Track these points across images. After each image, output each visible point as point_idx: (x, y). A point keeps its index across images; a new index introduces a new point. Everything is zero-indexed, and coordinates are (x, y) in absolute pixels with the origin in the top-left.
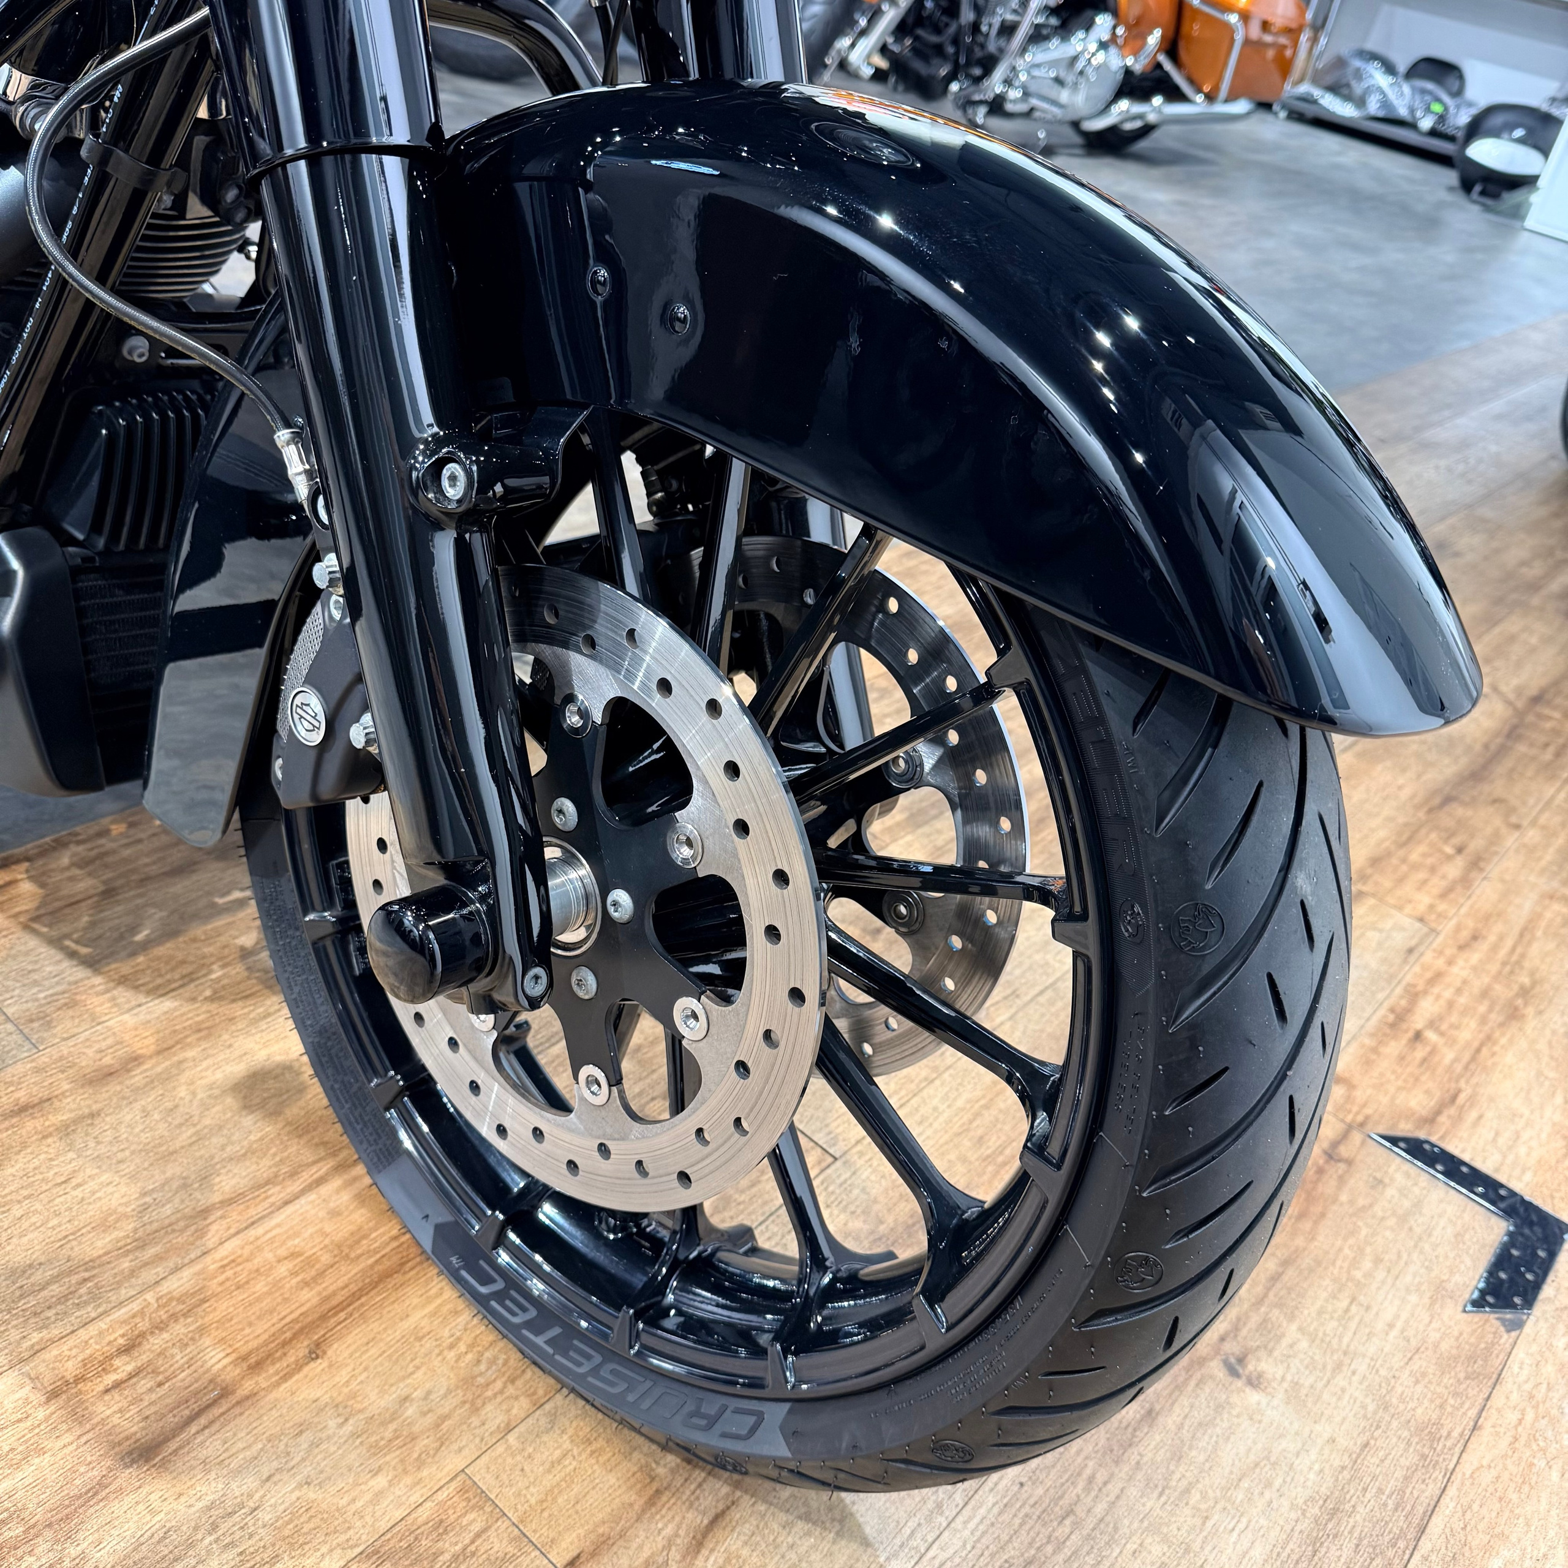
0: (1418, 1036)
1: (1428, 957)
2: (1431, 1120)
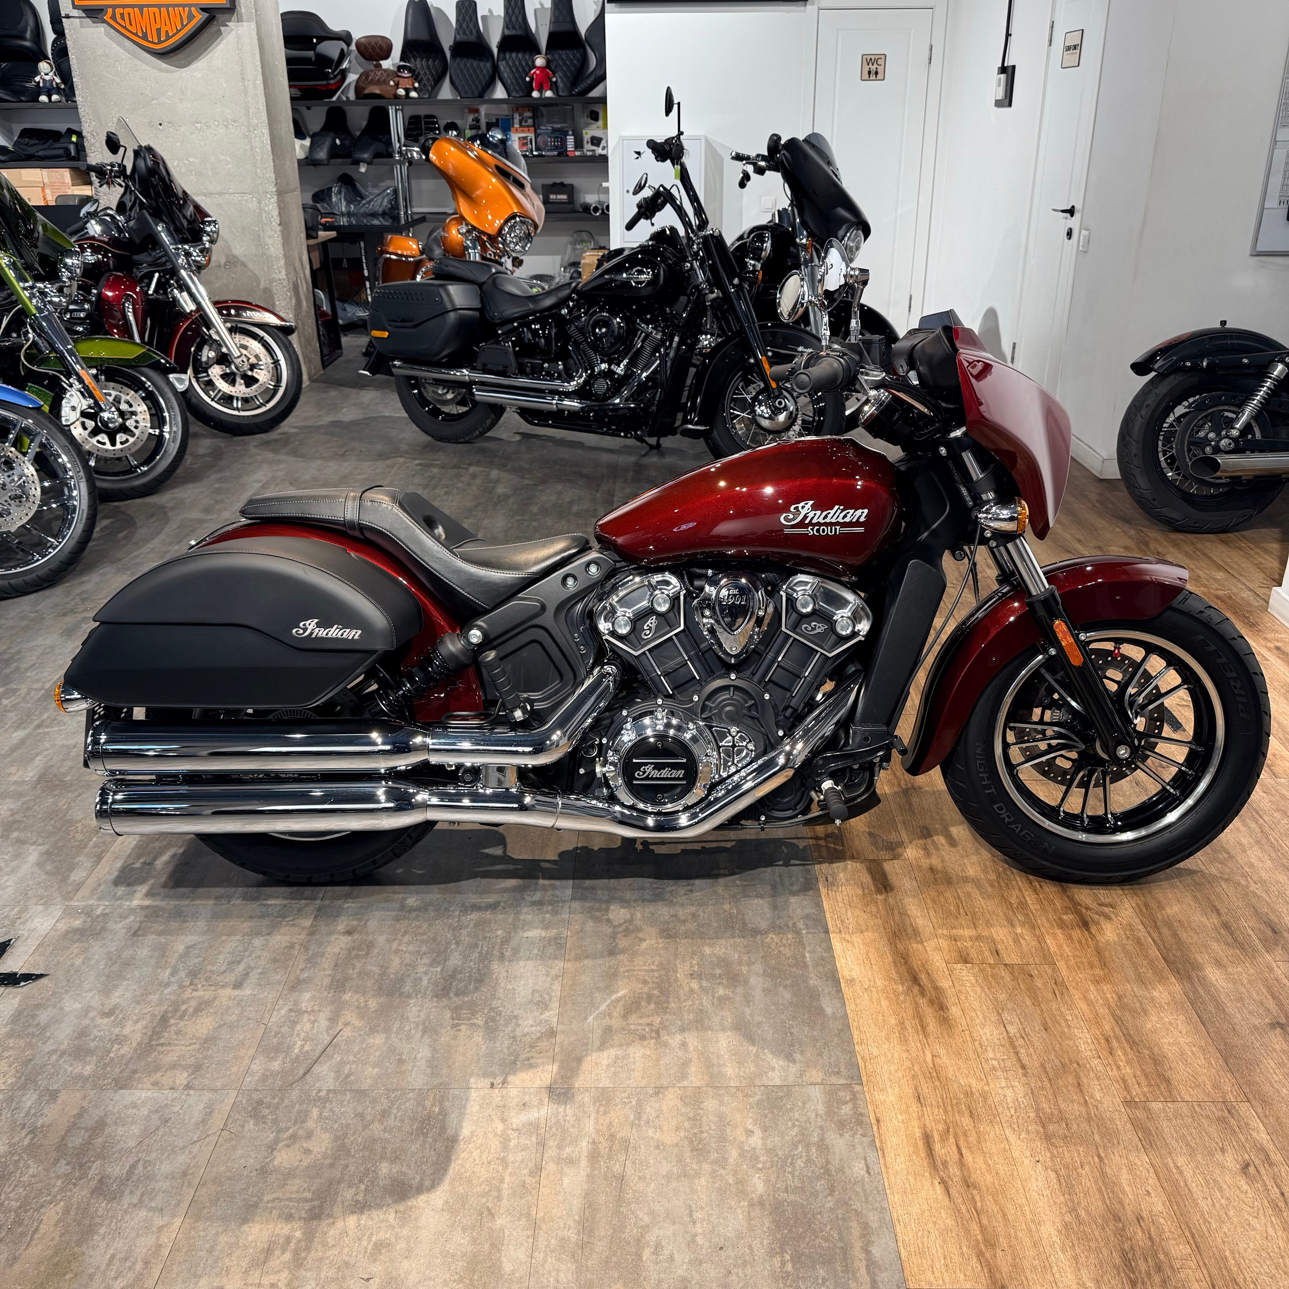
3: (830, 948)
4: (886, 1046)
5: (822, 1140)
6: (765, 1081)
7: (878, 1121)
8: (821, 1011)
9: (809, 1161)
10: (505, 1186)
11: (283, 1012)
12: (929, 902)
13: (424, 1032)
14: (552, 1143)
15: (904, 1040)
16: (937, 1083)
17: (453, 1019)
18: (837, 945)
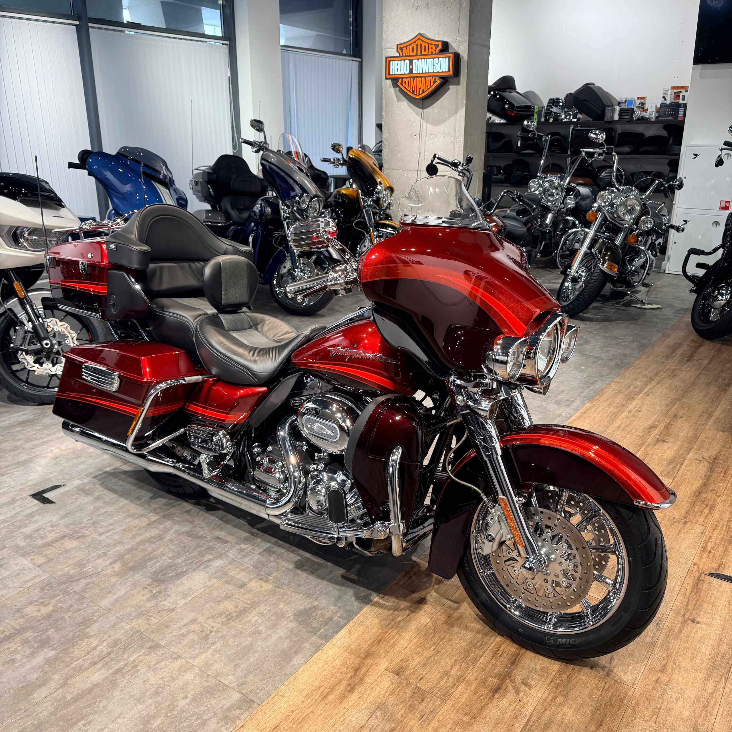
0: (710, 552)
1: (707, 533)
2: (718, 569)
3: (337, 632)
4: (296, 694)
5: (208, 720)
6: (222, 679)
7: (243, 726)
8: (291, 660)
9: (190, 726)
10: (76, 663)
11: (101, 552)
12: (422, 633)
13: (132, 584)
14: (113, 656)
15: (308, 696)
16: (295, 726)
17: (148, 584)
18: (343, 632)
